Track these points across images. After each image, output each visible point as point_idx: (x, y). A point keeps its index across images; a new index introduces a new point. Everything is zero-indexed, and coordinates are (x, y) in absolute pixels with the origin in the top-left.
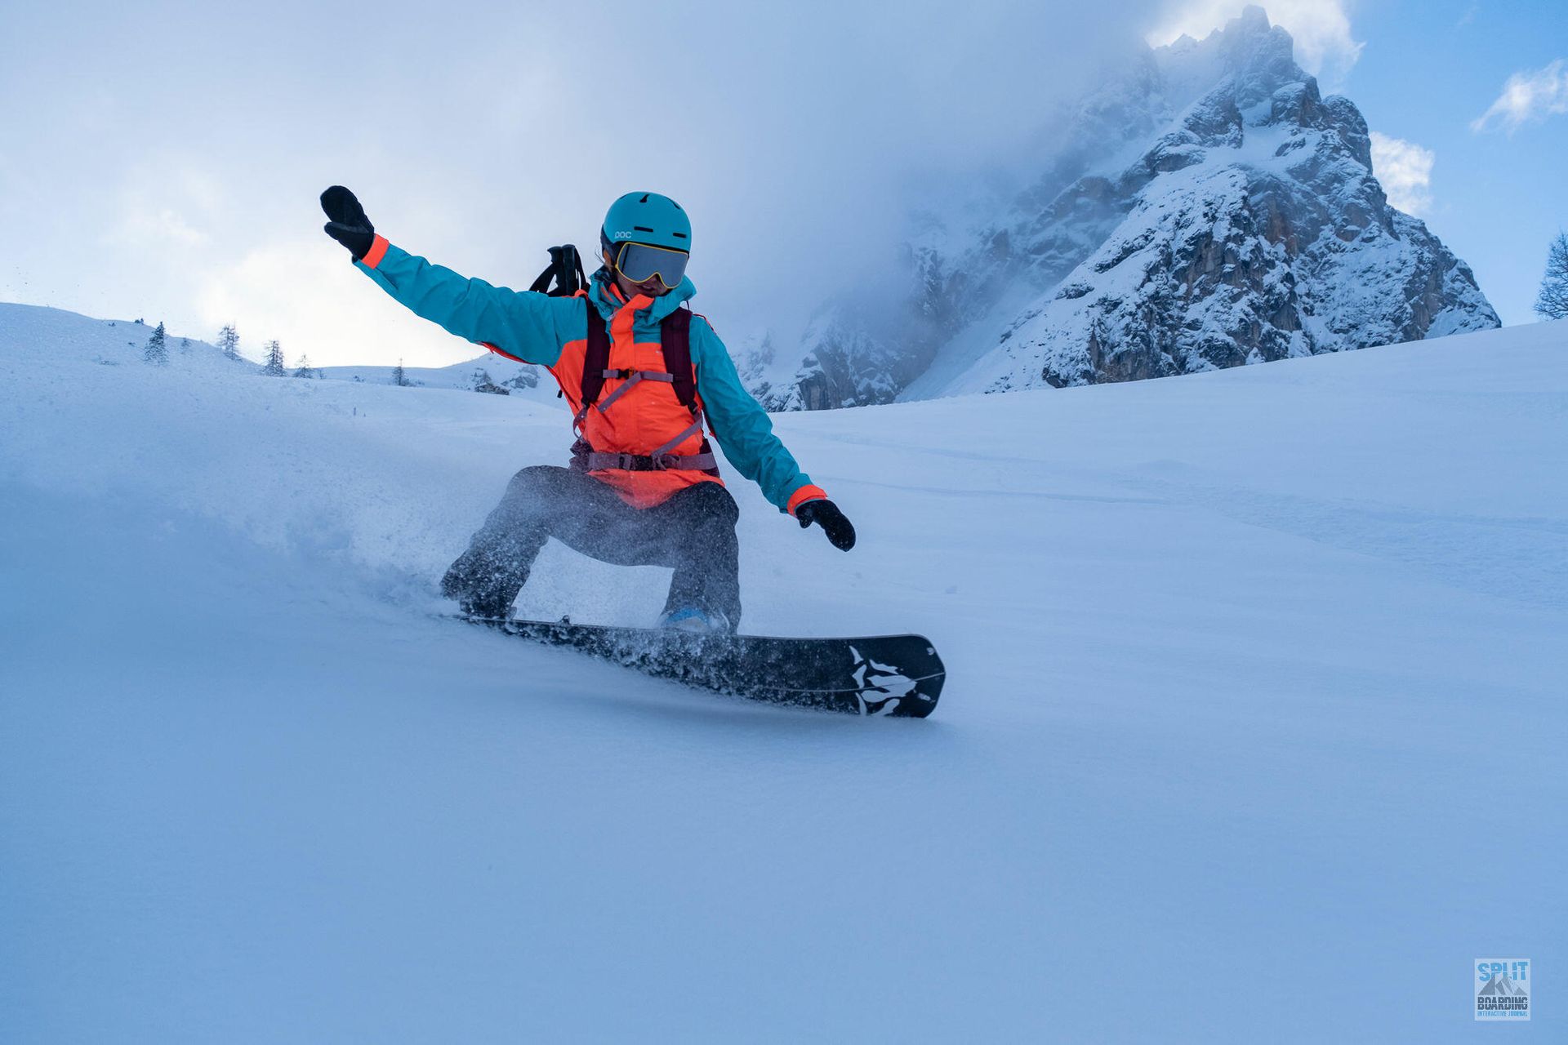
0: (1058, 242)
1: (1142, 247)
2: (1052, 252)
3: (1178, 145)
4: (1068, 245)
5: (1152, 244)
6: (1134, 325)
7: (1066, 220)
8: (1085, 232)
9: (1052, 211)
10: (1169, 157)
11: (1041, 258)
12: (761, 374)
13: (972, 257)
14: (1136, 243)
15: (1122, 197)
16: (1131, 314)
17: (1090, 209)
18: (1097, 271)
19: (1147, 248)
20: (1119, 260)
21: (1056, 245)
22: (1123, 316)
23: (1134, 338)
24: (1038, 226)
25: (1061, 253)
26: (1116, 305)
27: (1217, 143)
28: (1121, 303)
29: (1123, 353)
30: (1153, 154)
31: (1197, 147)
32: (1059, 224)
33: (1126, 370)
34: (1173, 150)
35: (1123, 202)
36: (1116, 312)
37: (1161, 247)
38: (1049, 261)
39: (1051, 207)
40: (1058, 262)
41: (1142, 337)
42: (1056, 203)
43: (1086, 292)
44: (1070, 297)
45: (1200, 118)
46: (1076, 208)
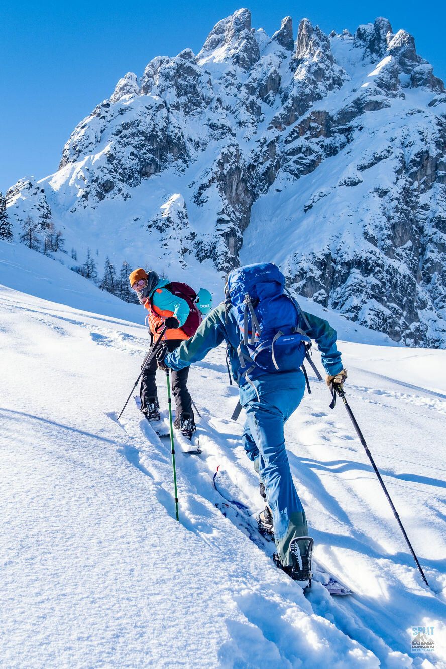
0: (304, 149)
1: (387, 157)
2: (301, 155)
3: (374, 96)
4: (310, 151)
5: (393, 156)
6: (400, 206)
7: (306, 136)
8: (318, 144)
9: (297, 130)
10: (371, 103)
11: (294, 158)
12: (187, 226)
13: (256, 155)
14: (382, 154)
15: (339, 124)
16: (397, 199)
17: (319, 130)
18: (358, 169)
19: (390, 157)
20: (372, 164)
21: (303, 151)
22: (392, 200)
23: (401, 214)
24: (290, 138)
25: (306, 156)
26: (385, 193)
27: (394, 96)
28: (389, 191)
29: (396, 223)
30: (358, 99)
31: (386, 98)
32: (302, 138)
33: (399, 234)
34: (373, 99)
35: (340, 127)
36: (387, 197)
37: (400, 158)
38: (300, 160)
39: (296, 127)
40: (304, 161)
41: (405, 213)
42: (299, 125)
43: (358, 183)
44: (348, 185)
45: (382, 80)
46: (310, 129)
